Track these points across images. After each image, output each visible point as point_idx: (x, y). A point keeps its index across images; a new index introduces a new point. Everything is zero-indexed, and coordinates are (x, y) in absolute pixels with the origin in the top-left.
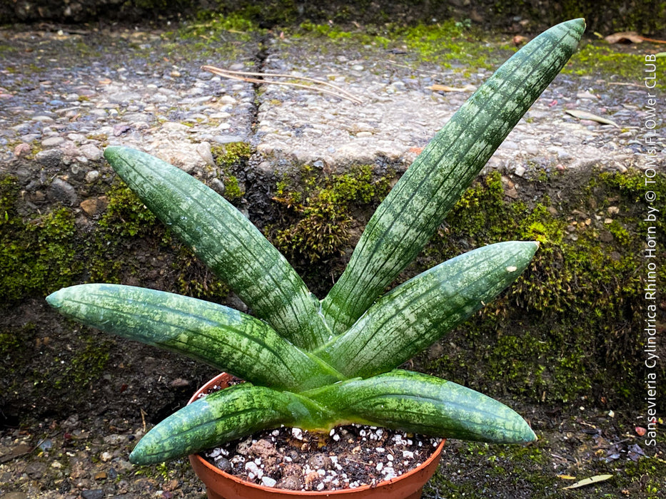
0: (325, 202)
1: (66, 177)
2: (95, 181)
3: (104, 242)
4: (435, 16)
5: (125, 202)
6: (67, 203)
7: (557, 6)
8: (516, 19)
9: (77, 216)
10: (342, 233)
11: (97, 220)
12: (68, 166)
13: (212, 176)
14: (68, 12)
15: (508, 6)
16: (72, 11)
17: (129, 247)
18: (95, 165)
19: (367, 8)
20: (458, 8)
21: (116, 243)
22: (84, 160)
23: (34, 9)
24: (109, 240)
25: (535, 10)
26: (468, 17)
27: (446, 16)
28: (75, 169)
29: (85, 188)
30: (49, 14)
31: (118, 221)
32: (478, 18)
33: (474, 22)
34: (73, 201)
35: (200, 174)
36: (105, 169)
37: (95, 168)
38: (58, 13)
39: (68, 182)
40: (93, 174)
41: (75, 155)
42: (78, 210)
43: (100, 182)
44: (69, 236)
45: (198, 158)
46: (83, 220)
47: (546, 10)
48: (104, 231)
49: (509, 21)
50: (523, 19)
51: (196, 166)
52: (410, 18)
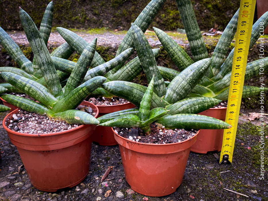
4: (100, 26)
7: (128, 24)
8: (119, 27)
14: (18, 28)
15: (117, 24)
16: (19, 28)
19: (84, 25)
20: (105, 24)
23: (11, 27)
25: (123, 25)
26: (108, 26)
27: (103, 26)
30: (14, 28)
32: (110, 27)
33: (109, 28)
38: (16, 28)
47: (126, 24)
49: (117, 27)
50: (121, 27)
52: (94, 27)
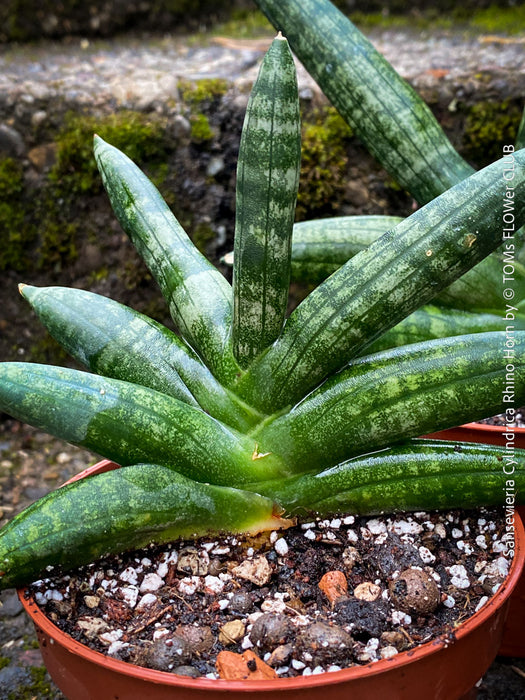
0: (313, 140)
1: (11, 121)
2: (42, 124)
3: (56, 200)
5: (74, 146)
6: (13, 153)
9: (26, 169)
10: (332, 179)
11: (46, 173)
12: (13, 108)
13: (174, 114)
17: (83, 205)
18: (42, 105)
21: (69, 201)
22: (29, 99)
24: (61, 197)
28: (19, 111)
29: (32, 134)
31: (68, 172)
34: (20, 150)
35: (159, 109)
36: (53, 109)
37: (43, 109)
39: (14, 127)
40: (40, 115)
41: (20, 94)
42: (26, 163)
43: (48, 124)
44: (15, 192)
45: (157, 90)
46: (32, 175)
48: (55, 186)
51: (155, 100)
